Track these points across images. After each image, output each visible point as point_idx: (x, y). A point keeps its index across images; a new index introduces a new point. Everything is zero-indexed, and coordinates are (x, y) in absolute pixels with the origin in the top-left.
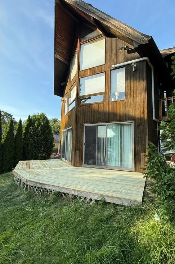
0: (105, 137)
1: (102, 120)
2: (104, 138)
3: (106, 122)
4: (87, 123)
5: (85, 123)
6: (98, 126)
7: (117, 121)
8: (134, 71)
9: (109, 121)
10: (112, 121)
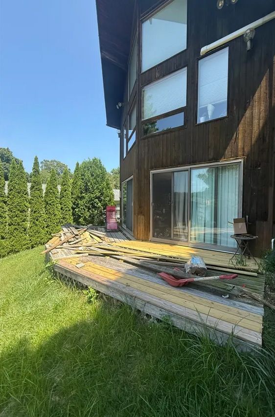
0: (187, 191)
1: (181, 160)
2: (185, 193)
3: (190, 164)
4: (156, 168)
5: (152, 168)
6: (175, 173)
7: (210, 161)
8: (248, 49)
9: (194, 163)
10: (200, 162)
